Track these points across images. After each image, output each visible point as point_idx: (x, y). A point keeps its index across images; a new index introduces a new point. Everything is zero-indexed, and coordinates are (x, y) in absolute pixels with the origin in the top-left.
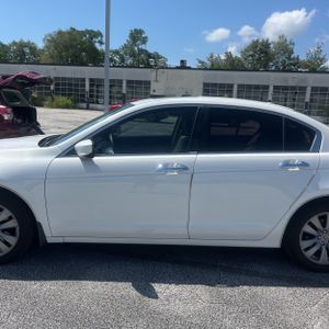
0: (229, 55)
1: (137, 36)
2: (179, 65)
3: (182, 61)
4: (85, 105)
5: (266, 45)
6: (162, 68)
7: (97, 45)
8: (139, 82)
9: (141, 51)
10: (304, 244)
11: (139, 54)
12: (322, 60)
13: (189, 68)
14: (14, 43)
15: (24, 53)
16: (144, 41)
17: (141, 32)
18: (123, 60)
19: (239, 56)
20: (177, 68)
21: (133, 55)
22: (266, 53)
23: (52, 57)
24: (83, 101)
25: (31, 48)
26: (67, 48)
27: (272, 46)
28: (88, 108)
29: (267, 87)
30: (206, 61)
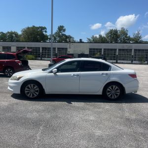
0: (100, 36)
1: (61, 28)
2: (79, 41)
3: (80, 40)
4: (40, 58)
5: (116, 31)
6: (72, 42)
7: (44, 33)
8: (63, 49)
9: (63, 35)
10: (108, 94)
11: (62, 36)
12: (140, 37)
13: (83, 42)
14: (8, 32)
15: (13, 37)
16: (64, 30)
17: (63, 27)
18: (55, 39)
19: (105, 36)
20: (78, 42)
21: (59, 36)
22: (116, 35)
23: (25, 38)
24: (40, 57)
25: (15, 35)
26: (31, 34)
27: (118, 32)
28: (41, 60)
29: (116, 50)
30: (91, 39)
